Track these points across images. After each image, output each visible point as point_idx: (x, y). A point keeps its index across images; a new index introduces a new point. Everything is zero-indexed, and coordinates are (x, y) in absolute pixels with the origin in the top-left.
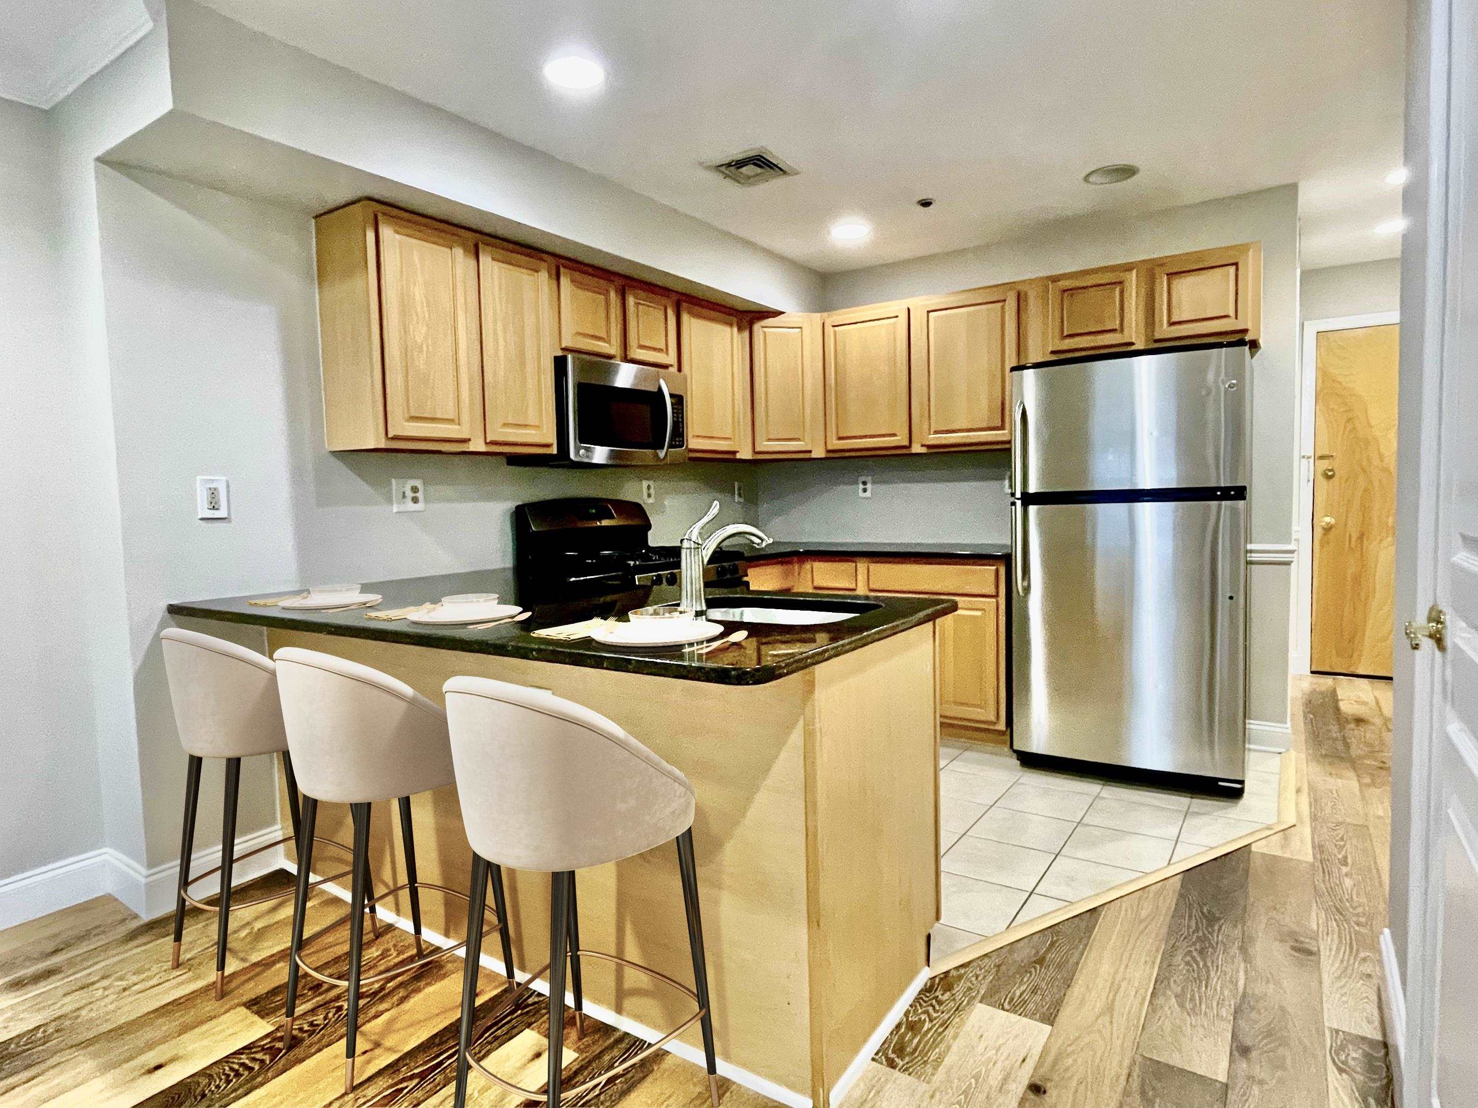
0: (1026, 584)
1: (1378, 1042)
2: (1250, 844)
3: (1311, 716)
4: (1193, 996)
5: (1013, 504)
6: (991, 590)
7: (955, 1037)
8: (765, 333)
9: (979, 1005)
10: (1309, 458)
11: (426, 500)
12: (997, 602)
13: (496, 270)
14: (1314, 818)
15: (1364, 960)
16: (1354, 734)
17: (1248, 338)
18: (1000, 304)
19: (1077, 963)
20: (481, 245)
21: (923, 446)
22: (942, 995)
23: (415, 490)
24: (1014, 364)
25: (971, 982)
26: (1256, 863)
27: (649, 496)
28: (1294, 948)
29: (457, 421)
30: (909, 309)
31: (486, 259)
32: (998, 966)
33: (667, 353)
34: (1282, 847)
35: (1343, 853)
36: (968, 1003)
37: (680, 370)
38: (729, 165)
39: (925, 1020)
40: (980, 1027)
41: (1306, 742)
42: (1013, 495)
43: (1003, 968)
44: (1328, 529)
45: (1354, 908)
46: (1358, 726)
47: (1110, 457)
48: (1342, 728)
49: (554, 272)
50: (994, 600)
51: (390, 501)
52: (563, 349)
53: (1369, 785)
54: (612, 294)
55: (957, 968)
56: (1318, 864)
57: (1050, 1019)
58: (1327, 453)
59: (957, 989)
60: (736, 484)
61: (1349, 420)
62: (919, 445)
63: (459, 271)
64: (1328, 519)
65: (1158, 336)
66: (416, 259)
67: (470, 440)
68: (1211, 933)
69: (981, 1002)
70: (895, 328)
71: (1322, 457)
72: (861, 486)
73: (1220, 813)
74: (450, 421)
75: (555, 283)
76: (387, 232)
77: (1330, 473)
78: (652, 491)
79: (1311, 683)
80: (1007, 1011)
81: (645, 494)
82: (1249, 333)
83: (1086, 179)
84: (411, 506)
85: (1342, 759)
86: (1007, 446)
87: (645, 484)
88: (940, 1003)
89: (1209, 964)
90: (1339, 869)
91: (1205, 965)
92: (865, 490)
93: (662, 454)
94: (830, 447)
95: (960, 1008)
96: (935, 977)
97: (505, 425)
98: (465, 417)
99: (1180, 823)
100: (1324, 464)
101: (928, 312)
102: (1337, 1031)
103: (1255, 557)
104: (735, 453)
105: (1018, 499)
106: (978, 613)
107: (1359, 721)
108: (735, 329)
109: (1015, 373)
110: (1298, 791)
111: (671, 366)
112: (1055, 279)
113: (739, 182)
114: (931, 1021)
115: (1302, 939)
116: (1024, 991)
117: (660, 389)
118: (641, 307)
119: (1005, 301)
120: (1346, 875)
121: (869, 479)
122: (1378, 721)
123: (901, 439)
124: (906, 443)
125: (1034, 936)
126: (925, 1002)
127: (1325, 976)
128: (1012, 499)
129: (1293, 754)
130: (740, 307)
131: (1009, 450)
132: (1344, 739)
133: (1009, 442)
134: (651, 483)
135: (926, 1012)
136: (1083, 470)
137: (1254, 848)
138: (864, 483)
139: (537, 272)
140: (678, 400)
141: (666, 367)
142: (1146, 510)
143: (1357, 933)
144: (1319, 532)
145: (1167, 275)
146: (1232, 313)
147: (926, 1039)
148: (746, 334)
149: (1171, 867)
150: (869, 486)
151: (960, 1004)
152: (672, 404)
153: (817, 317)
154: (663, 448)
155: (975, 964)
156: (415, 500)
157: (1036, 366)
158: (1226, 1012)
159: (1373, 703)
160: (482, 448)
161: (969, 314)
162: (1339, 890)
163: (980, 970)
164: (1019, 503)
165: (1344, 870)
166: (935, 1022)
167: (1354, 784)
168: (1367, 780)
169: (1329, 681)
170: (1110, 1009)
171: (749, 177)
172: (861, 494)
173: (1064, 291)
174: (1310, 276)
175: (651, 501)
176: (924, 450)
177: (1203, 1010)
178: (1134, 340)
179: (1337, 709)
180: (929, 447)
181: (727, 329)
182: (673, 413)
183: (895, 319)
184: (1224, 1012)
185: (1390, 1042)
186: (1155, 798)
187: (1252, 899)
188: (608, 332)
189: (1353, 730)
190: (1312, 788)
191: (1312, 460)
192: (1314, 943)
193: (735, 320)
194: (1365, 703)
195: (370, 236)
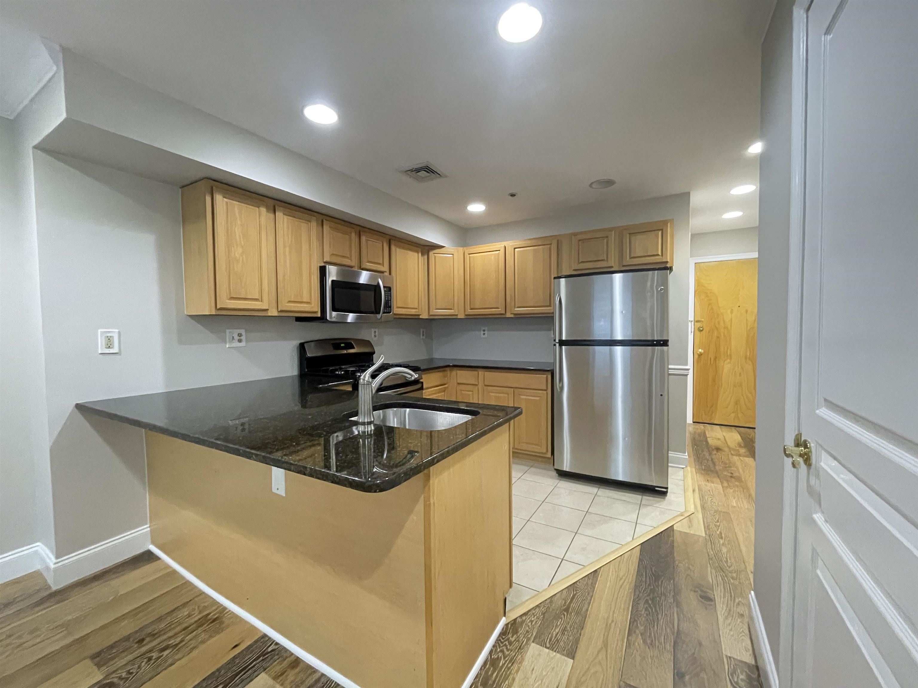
0: (561, 385)
1: (753, 665)
2: (673, 526)
3: (696, 447)
4: (650, 634)
5: (555, 345)
6: (545, 388)
7: (517, 671)
8: (435, 256)
9: (533, 645)
10: (692, 321)
11: (247, 341)
12: (547, 393)
13: (285, 220)
14: (703, 508)
15: (738, 604)
16: (716, 456)
17: (668, 265)
18: (549, 246)
19: (587, 610)
20: (276, 207)
21: (511, 314)
22: (512, 637)
23: (240, 335)
24: (556, 276)
25: (528, 626)
26: (677, 538)
27: (375, 336)
28: (701, 597)
29: (260, 299)
30: (505, 247)
31: (279, 214)
32: (544, 614)
33: (383, 266)
34: (689, 527)
35: (719, 530)
36: (526, 643)
37: (390, 274)
38: (412, 171)
39: (501, 657)
40: (532, 662)
41: (695, 461)
42: (555, 340)
43: (546, 615)
44: (700, 355)
45: (730, 567)
46: (717, 452)
47: (602, 323)
48: (710, 454)
49: (320, 222)
50: (545, 392)
51: (225, 342)
52: (325, 262)
53: (727, 487)
54: (353, 235)
55: (521, 616)
56: (707, 538)
57: (571, 655)
58: (700, 319)
59: (520, 632)
60: (422, 330)
61: (710, 304)
62: (510, 314)
63: (263, 219)
64: (700, 350)
65: (624, 264)
66: (237, 211)
67: (268, 310)
68: (658, 586)
69: (533, 642)
70: (498, 256)
71: (697, 321)
72: (482, 332)
73: (657, 505)
74: (256, 300)
75: (321, 228)
76: (219, 198)
77: (701, 329)
78: (377, 333)
79: (694, 428)
80: (548, 648)
81: (373, 336)
82: (668, 263)
83: (591, 185)
84: (236, 344)
85: (712, 471)
86: (552, 315)
87: (373, 330)
88: (510, 643)
89: (658, 609)
90: (719, 542)
91: (656, 610)
92: (484, 334)
93: (379, 316)
94: (466, 313)
95: (522, 647)
96: (508, 623)
97: (290, 302)
98: (265, 298)
99: (637, 511)
100: (698, 325)
101: (515, 248)
102: (730, 658)
103: (671, 372)
104: (419, 315)
105: (557, 343)
106: (538, 398)
107: (718, 449)
108: (420, 254)
109: (556, 280)
110: (694, 491)
111: (386, 272)
112: (575, 234)
113: (418, 180)
114: (504, 658)
115: (705, 590)
116: (558, 633)
117: (378, 283)
118: (369, 242)
119: (551, 244)
120: (723, 544)
121: (486, 328)
122: (726, 449)
123: (501, 310)
124: (504, 312)
125: (564, 591)
126: (502, 643)
127: (720, 617)
128: (554, 343)
129: (689, 468)
130: (422, 243)
131: (553, 317)
132: (712, 460)
133: (553, 313)
134: (377, 330)
135: (502, 651)
136: (589, 328)
137: (675, 528)
138: (484, 331)
139: (310, 221)
140: (389, 289)
141: (382, 272)
142: (619, 350)
143: (732, 584)
144: (696, 356)
145: (629, 234)
146: (660, 253)
147: (501, 673)
148: (426, 257)
149: (634, 541)
150: (486, 332)
151: (522, 644)
152: (385, 291)
153: (461, 249)
154: (379, 313)
155: (531, 613)
156: (240, 341)
157: (566, 277)
158: (669, 647)
159: (723, 440)
160: (275, 314)
161: (534, 250)
162: (720, 555)
163: (534, 617)
164: (557, 345)
165: (722, 541)
166: (506, 659)
167: (720, 487)
168: (726, 484)
169: (702, 426)
170: (605, 645)
171: (423, 178)
172: (482, 336)
173: (580, 240)
174: (695, 236)
175: (376, 339)
176: (512, 316)
177: (657, 645)
178: (613, 265)
179: (707, 442)
180: (515, 314)
181: (416, 254)
182: (385, 295)
183: (498, 252)
184: (668, 647)
185: (760, 664)
186: (625, 496)
187: (677, 562)
188: (351, 255)
189: (716, 454)
190: (700, 490)
191: (693, 323)
192: (711, 592)
193: (420, 250)
194: (719, 439)
195: (208, 199)
